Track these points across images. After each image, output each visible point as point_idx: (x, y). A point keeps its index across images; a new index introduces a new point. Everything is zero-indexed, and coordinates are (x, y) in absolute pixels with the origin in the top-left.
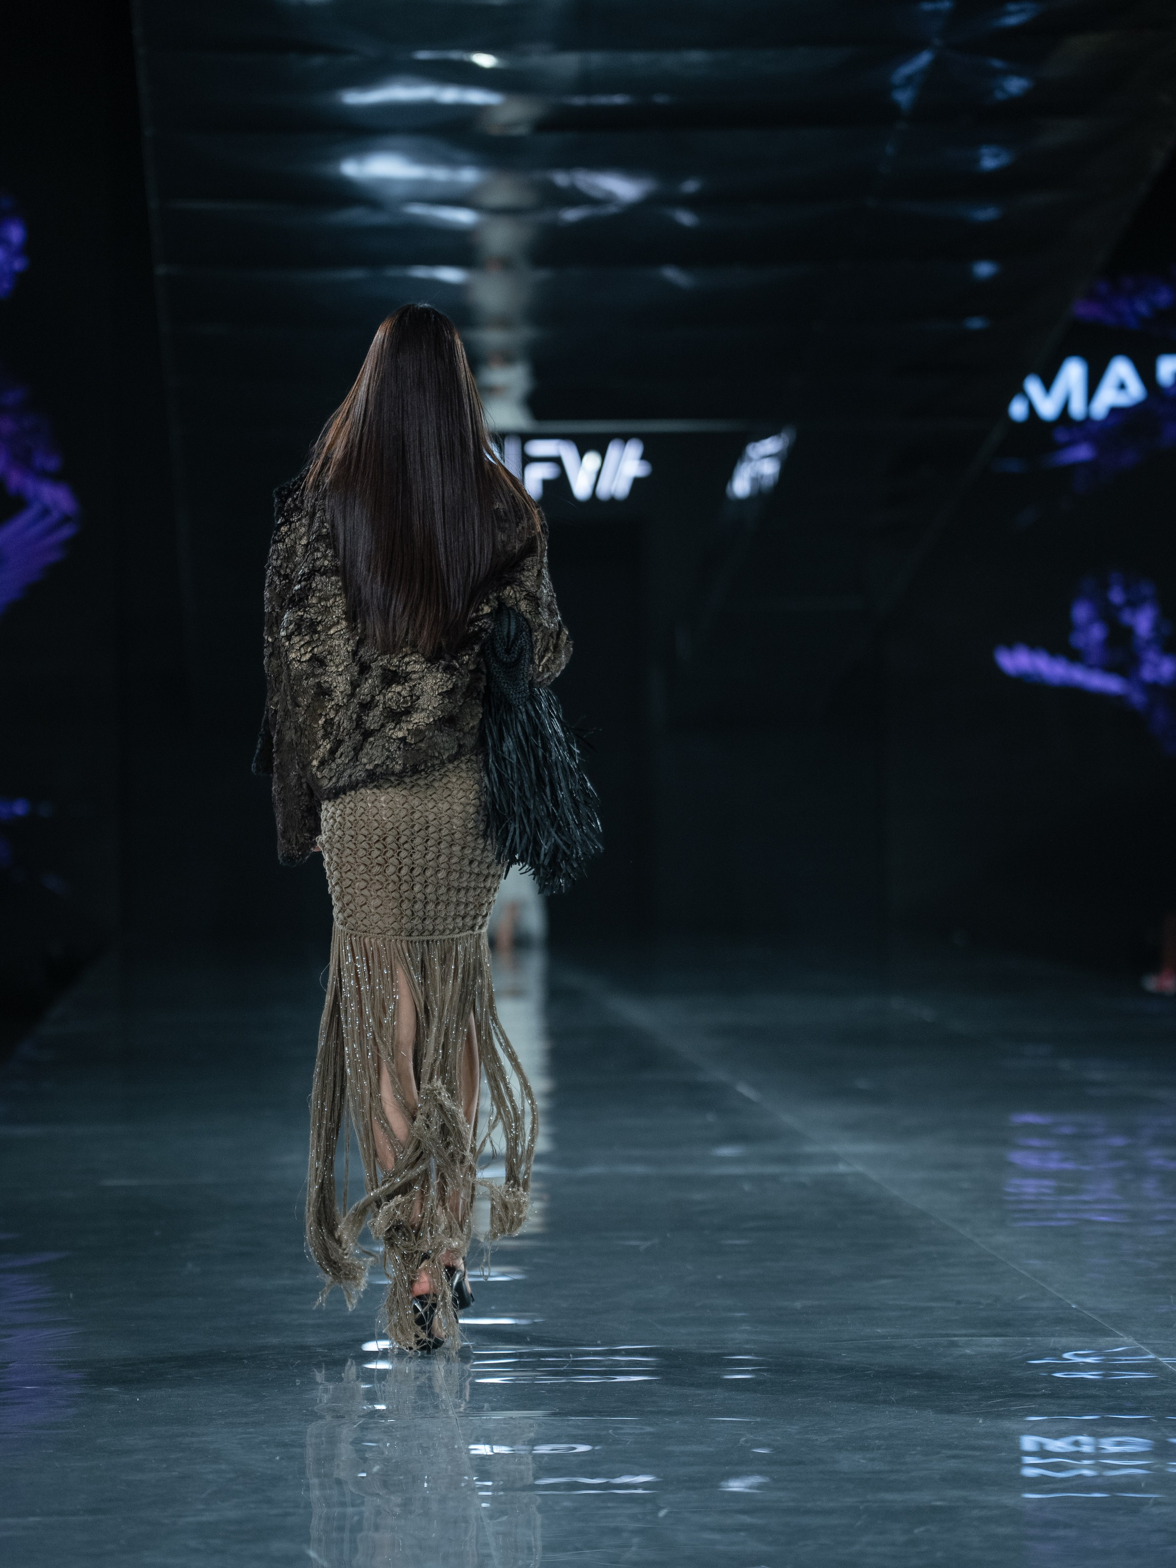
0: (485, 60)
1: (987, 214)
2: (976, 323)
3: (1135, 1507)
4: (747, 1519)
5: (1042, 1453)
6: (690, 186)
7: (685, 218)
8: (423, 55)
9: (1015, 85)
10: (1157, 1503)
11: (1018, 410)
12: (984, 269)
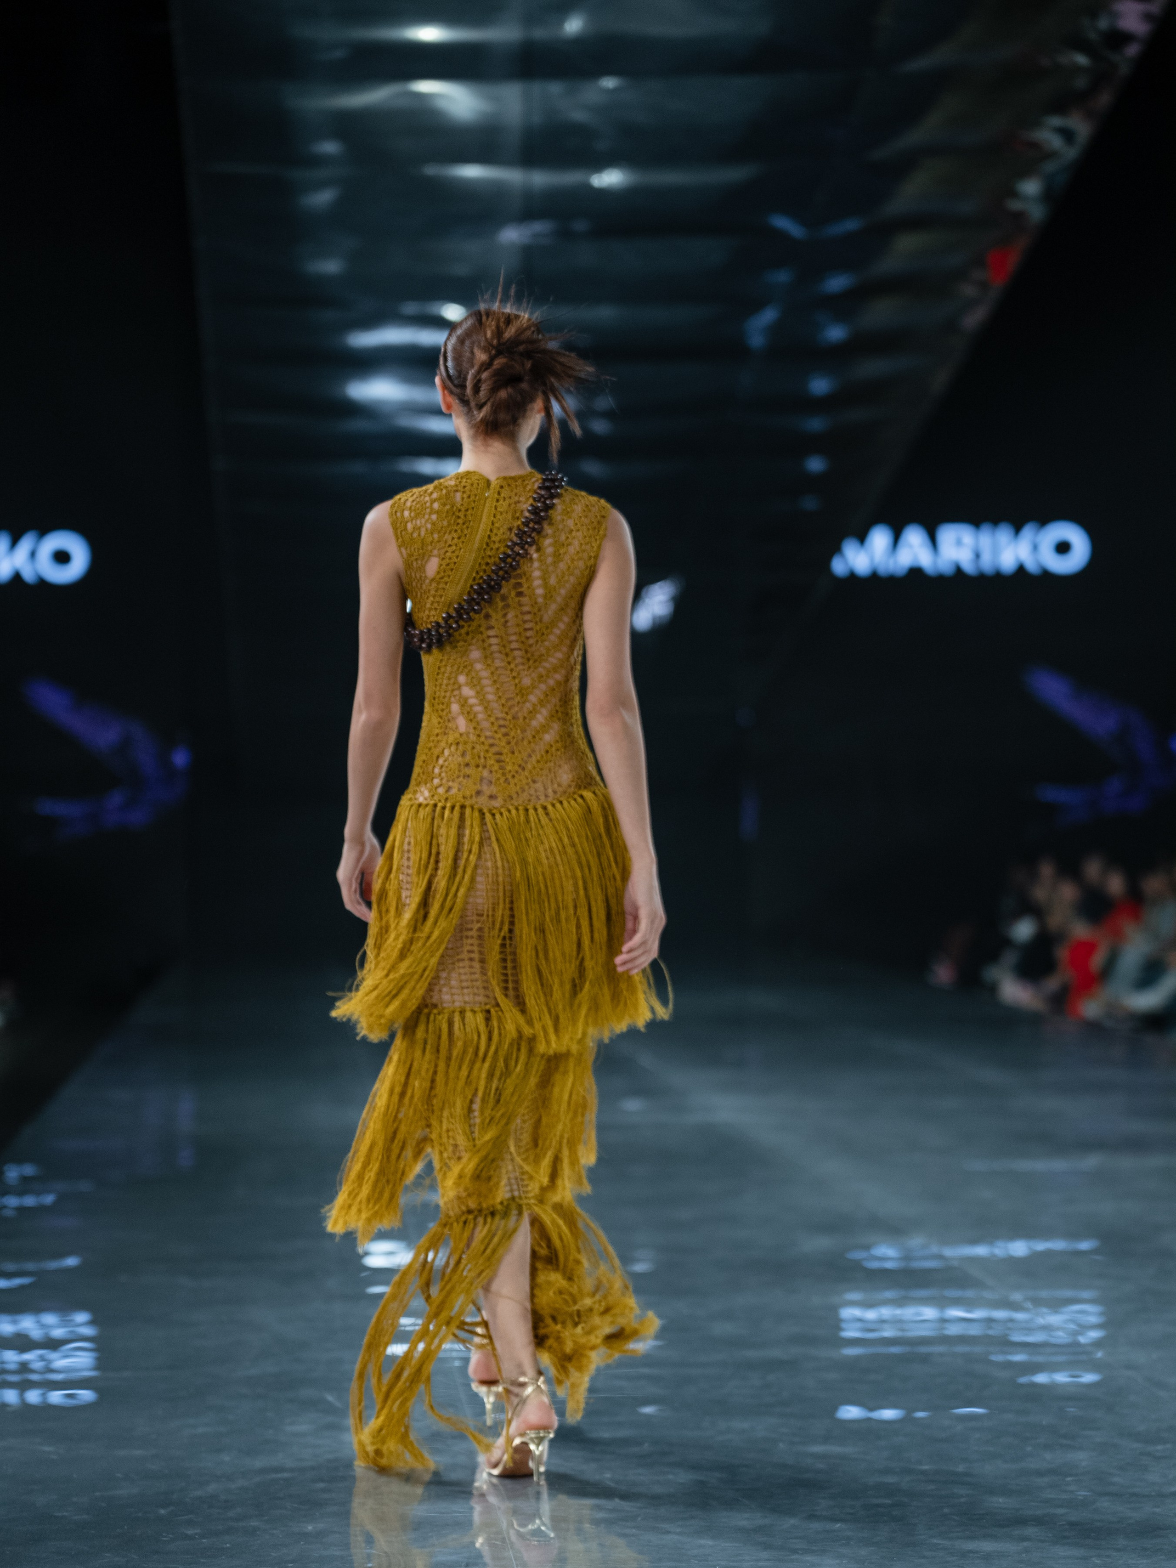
0: (453, 312)
1: (816, 424)
2: (810, 503)
3: (925, 1359)
4: (645, 1371)
5: (860, 1320)
6: (605, 402)
7: (600, 427)
8: (410, 308)
9: (836, 333)
10: (941, 1355)
11: (838, 567)
12: (815, 464)
